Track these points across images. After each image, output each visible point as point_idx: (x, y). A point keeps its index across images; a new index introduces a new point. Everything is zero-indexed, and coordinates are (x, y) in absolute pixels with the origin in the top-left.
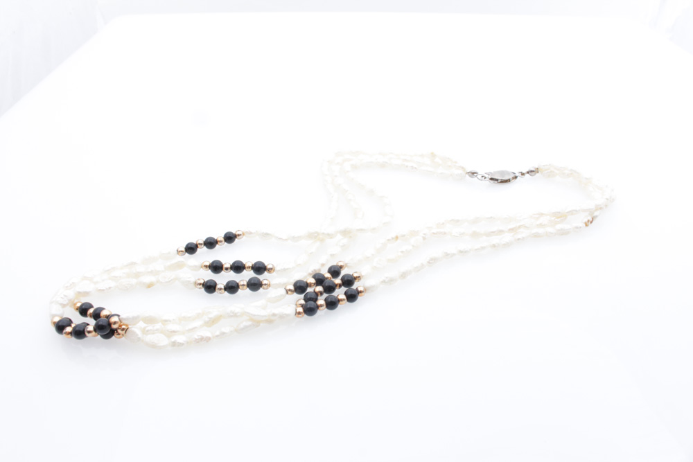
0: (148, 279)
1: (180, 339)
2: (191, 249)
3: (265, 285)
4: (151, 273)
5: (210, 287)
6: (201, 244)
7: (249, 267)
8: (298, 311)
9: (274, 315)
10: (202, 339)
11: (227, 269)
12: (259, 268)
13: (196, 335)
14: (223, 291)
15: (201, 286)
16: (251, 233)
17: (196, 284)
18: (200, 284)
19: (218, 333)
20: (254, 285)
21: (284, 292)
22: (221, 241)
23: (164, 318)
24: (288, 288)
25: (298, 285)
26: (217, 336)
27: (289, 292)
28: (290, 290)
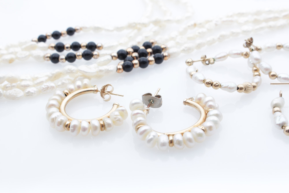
0: (8, 57)
1: (32, 90)
2: (42, 39)
3: (96, 55)
4: (12, 53)
5: (55, 59)
6: (49, 36)
7: (84, 46)
8: (118, 68)
9: (101, 71)
10: (48, 88)
11: (67, 48)
12: (92, 47)
13: (43, 86)
14: (64, 60)
15: (48, 59)
16: (86, 28)
17: (45, 57)
18: (48, 57)
19: (60, 83)
20: (87, 56)
21: (110, 57)
22: (64, 34)
23: (22, 78)
24: (113, 55)
25: (120, 53)
26: (59, 86)
27: (114, 58)
28: (115, 56)
